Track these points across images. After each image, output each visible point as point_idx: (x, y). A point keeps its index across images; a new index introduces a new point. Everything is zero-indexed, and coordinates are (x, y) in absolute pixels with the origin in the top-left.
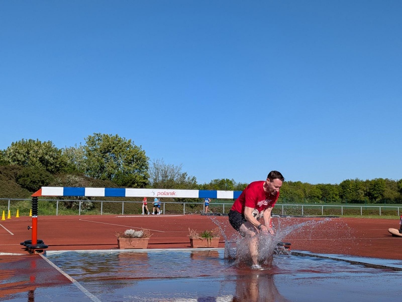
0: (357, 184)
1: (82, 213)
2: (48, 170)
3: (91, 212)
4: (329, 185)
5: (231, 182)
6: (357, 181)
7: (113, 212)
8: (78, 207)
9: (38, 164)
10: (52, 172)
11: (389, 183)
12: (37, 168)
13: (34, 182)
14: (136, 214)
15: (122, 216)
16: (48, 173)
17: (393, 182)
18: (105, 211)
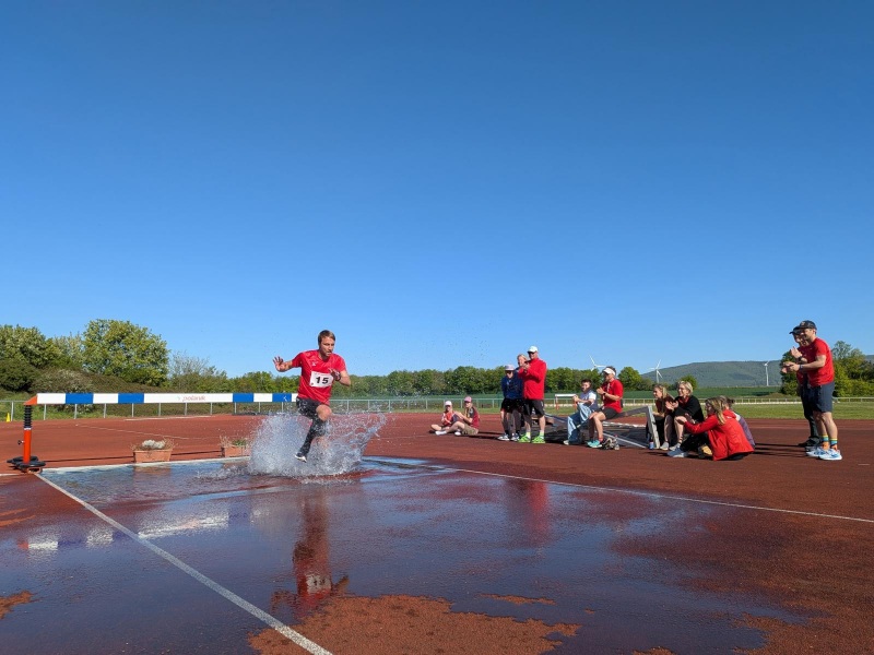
0: (405, 376)
1: (78, 417)
2: (32, 364)
3: (91, 415)
4: (377, 377)
5: (268, 375)
6: (405, 372)
7: (119, 414)
8: (73, 409)
9: (20, 356)
10: (37, 366)
11: (436, 374)
12: (18, 362)
13: (13, 379)
14: (150, 415)
15: (131, 419)
16: (33, 368)
17: (441, 373)
18: (108, 413)
